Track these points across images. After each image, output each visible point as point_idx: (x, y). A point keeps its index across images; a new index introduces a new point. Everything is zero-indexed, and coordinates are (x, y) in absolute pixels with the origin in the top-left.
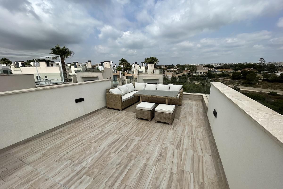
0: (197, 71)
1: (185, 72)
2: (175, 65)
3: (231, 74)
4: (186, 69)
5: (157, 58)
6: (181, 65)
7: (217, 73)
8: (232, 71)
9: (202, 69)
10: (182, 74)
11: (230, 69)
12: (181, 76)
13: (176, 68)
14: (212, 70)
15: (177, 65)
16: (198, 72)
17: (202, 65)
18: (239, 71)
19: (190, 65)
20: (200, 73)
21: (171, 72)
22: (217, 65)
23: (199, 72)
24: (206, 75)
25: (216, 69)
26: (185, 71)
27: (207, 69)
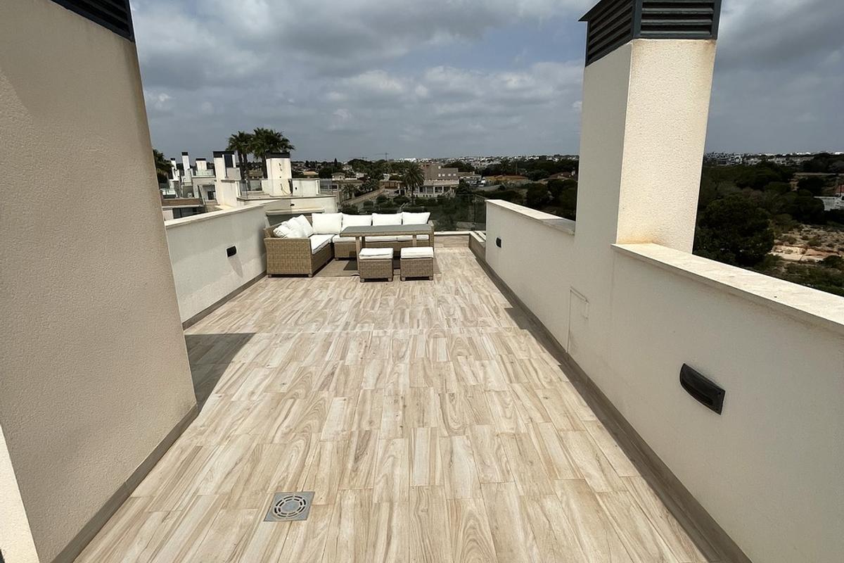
0: (426, 183)
1: (384, 189)
2: (344, 160)
3: (524, 190)
4: (387, 177)
5: (285, 136)
6: (366, 162)
7: (486, 189)
8: (525, 181)
9: (439, 175)
10: (376, 194)
11: (519, 174)
12: (375, 202)
13: (352, 175)
14: (470, 178)
15: (350, 163)
16: (428, 187)
17: (436, 161)
18: (543, 182)
19: (396, 160)
20: (436, 188)
21: (335, 187)
22: (483, 164)
23: (431, 187)
24: (454, 197)
25: (480, 177)
26: (384, 183)
27: (455, 175)
